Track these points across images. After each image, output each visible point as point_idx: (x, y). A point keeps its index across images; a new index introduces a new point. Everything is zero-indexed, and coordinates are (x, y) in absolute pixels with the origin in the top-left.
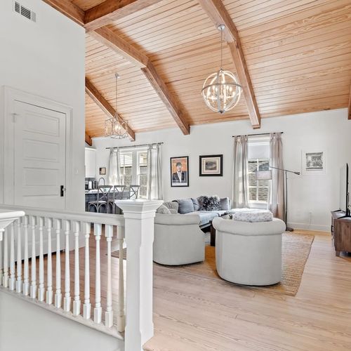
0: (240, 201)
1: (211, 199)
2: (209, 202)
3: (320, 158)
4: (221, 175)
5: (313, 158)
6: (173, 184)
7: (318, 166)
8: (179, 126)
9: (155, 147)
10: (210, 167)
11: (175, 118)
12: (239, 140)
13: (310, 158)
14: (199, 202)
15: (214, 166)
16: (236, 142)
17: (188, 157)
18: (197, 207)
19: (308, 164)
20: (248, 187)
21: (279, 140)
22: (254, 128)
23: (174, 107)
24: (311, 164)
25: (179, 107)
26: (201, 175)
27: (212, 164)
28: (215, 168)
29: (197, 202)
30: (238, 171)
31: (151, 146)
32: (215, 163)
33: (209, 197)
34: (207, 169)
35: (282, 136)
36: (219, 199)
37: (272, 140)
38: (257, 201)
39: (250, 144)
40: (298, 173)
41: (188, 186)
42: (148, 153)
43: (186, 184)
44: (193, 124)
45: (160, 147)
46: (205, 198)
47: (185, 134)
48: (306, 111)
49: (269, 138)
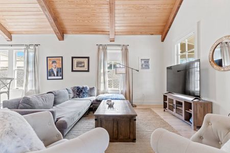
0: (102, 89)
1: (83, 88)
2: (81, 91)
3: (148, 62)
4: (88, 71)
5: (145, 62)
6: (49, 78)
7: (147, 67)
8: (55, 31)
9: (32, 47)
10: (80, 65)
11: (51, 24)
12: (101, 48)
13: (143, 62)
14: (73, 91)
15: (83, 64)
16: (99, 49)
17: (62, 57)
18: (72, 95)
19: (142, 65)
20: (107, 79)
21: (126, 49)
22: (111, 41)
23: (50, 12)
24: (144, 66)
25: (55, 14)
26: (73, 71)
27: (81, 63)
28: (84, 66)
29: (71, 92)
30: (101, 68)
31: (28, 46)
32: (84, 63)
33: (81, 87)
34: (77, 66)
35: (128, 47)
36: (88, 88)
37: (122, 50)
38: (113, 89)
39: (108, 51)
40: (138, 71)
41: (62, 79)
42: (25, 52)
43: (61, 77)
44: (66, 33)
45: (37, 47)
46: (78, 88)
47: (60, 40)
48: (141, 33)
49: (120, 48)
